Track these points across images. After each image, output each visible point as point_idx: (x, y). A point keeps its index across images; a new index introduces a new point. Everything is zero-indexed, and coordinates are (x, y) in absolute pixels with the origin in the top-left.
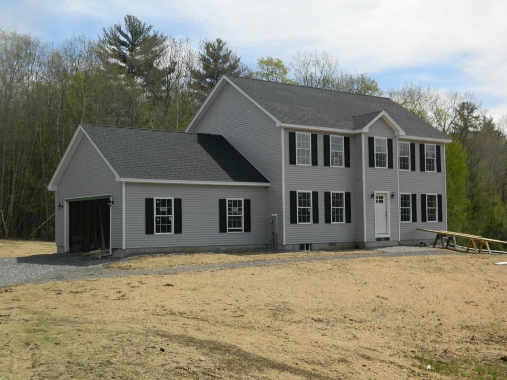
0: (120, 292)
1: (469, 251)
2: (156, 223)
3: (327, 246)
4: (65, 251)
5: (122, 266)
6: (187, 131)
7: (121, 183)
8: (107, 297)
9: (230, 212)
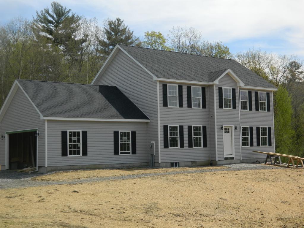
0: (40, 197)
1: (290, 167)
2: (69, 149)
3: (190, 164)
4: (6, 168)
5: (44, 178)
6: (92, 84)
7: (44, 121)
8: (31, 200)
9: (122, 140)
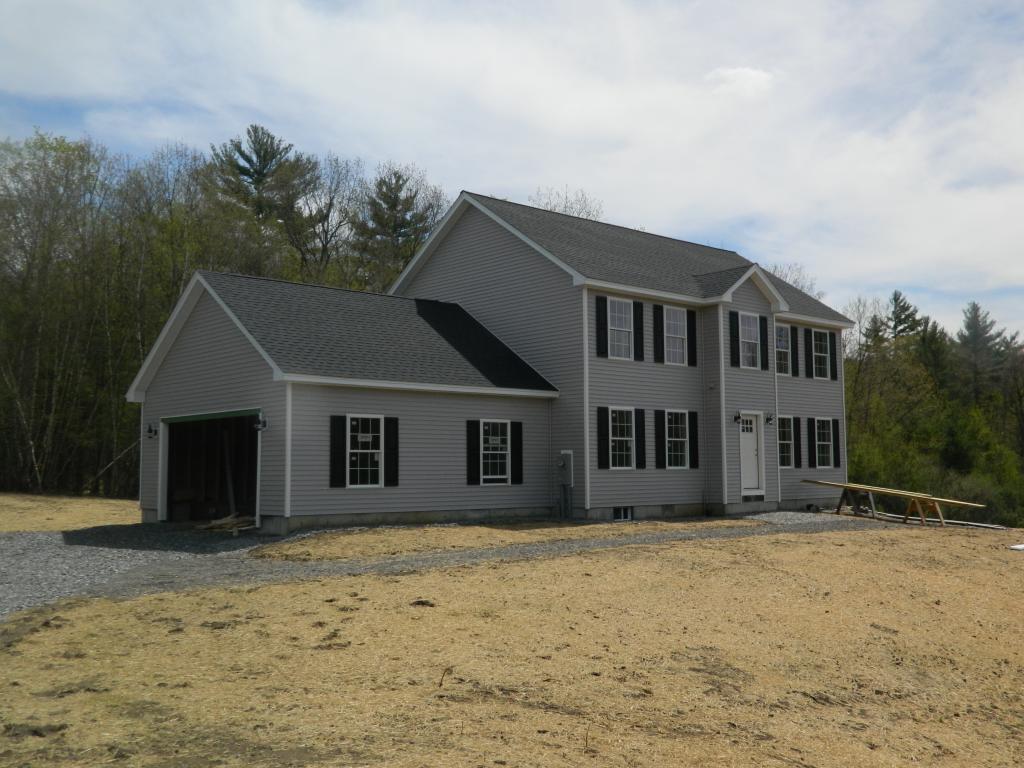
1: (908, 521)
2: (351, 466)
3: (658, 511)
4: (159, 518)
5: (290, 552)
6: (391, 292)
7: (283, 384)
9: (487, 445)
